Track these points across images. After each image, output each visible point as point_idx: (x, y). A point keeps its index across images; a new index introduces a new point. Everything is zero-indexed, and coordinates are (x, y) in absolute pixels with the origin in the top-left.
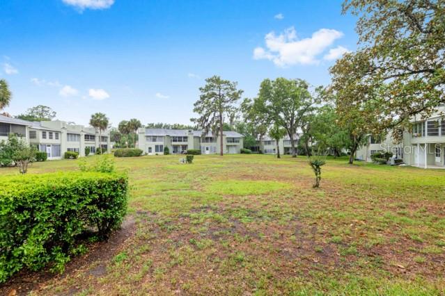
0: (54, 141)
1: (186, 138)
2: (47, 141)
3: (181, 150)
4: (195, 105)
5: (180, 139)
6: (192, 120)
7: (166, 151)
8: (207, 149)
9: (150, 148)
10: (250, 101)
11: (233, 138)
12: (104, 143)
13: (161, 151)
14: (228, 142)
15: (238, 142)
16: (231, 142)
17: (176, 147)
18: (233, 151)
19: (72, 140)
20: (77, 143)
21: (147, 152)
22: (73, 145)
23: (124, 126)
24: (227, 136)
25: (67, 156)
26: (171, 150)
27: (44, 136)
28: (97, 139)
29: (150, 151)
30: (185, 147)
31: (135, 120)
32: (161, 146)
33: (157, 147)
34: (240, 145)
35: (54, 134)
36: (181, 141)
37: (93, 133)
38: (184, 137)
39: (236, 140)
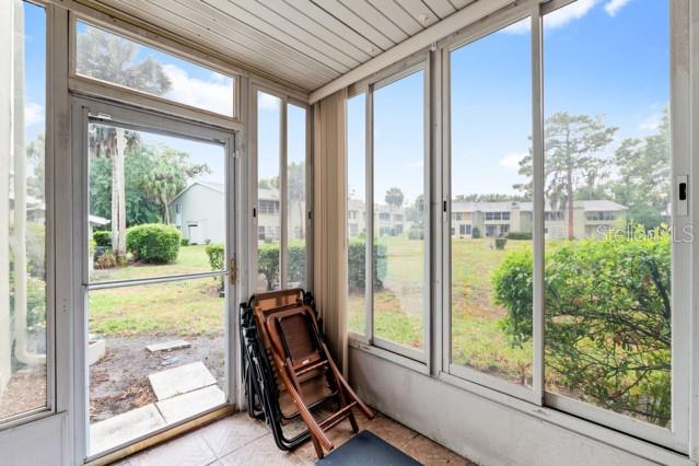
1: (506, 215)
3: (498, 232)
4: (520, 163)
5: (497, 216)
6: (516, 187)
7: (476, 234)
8: (545, 231)
9: (453, 230)
10: (637, 142)
11: (601, 213)
12: (399, 223)
13: (468, 233)
14: (589, 219)
15: (613, 218)
16: (595, 219)
17: (491, 228)
24: (586, 210)
26: (484, 231)
28: (392, 218)
29: (453, 233)
30: (505, 228)
32: (469, 227)
33: (462, 228)
36: (498, 219)
37: (387, 211)
38: (504, 213)
39: (609, 216)
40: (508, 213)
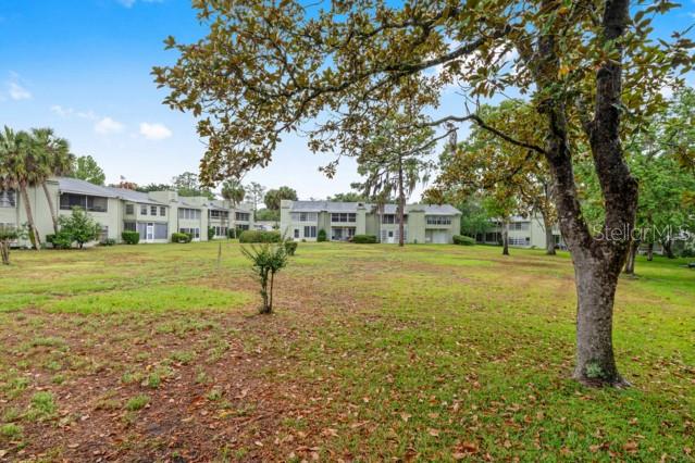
0: (158, 218)
1: (353, 217)
2: (149, 217)
3: (345, 234)
5: (343, 217)
7: (322, 237)
8: (391, 234)
9: (296, 231)
12: (244, 223)
13: (313, 235)
14: (429, 222)
15: (449, 223)
16: (434, 223)
17: (338, 230)
18: (441, 239)
19: (187, 218)
20: (195, 221)
21: (293, 236)
22: (189, 223)
23: (271, 197)
24: (427, 213)
25: (175, 239)
26: (330, 233)
27: (144, 213)
28: (232, 216)
29: (297, 236)
30: (352, 230)
31: (286, 188)
32: (314, 228)
33: (306, 229)
34: (455, 228)
35: (158, 209)
36: (345, 220)
37: (225, 207)
38: (350, 215)
39: (445, 220)
40: (354, 215)
